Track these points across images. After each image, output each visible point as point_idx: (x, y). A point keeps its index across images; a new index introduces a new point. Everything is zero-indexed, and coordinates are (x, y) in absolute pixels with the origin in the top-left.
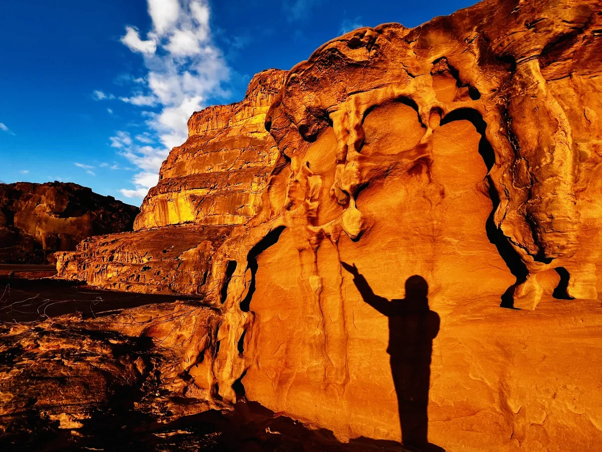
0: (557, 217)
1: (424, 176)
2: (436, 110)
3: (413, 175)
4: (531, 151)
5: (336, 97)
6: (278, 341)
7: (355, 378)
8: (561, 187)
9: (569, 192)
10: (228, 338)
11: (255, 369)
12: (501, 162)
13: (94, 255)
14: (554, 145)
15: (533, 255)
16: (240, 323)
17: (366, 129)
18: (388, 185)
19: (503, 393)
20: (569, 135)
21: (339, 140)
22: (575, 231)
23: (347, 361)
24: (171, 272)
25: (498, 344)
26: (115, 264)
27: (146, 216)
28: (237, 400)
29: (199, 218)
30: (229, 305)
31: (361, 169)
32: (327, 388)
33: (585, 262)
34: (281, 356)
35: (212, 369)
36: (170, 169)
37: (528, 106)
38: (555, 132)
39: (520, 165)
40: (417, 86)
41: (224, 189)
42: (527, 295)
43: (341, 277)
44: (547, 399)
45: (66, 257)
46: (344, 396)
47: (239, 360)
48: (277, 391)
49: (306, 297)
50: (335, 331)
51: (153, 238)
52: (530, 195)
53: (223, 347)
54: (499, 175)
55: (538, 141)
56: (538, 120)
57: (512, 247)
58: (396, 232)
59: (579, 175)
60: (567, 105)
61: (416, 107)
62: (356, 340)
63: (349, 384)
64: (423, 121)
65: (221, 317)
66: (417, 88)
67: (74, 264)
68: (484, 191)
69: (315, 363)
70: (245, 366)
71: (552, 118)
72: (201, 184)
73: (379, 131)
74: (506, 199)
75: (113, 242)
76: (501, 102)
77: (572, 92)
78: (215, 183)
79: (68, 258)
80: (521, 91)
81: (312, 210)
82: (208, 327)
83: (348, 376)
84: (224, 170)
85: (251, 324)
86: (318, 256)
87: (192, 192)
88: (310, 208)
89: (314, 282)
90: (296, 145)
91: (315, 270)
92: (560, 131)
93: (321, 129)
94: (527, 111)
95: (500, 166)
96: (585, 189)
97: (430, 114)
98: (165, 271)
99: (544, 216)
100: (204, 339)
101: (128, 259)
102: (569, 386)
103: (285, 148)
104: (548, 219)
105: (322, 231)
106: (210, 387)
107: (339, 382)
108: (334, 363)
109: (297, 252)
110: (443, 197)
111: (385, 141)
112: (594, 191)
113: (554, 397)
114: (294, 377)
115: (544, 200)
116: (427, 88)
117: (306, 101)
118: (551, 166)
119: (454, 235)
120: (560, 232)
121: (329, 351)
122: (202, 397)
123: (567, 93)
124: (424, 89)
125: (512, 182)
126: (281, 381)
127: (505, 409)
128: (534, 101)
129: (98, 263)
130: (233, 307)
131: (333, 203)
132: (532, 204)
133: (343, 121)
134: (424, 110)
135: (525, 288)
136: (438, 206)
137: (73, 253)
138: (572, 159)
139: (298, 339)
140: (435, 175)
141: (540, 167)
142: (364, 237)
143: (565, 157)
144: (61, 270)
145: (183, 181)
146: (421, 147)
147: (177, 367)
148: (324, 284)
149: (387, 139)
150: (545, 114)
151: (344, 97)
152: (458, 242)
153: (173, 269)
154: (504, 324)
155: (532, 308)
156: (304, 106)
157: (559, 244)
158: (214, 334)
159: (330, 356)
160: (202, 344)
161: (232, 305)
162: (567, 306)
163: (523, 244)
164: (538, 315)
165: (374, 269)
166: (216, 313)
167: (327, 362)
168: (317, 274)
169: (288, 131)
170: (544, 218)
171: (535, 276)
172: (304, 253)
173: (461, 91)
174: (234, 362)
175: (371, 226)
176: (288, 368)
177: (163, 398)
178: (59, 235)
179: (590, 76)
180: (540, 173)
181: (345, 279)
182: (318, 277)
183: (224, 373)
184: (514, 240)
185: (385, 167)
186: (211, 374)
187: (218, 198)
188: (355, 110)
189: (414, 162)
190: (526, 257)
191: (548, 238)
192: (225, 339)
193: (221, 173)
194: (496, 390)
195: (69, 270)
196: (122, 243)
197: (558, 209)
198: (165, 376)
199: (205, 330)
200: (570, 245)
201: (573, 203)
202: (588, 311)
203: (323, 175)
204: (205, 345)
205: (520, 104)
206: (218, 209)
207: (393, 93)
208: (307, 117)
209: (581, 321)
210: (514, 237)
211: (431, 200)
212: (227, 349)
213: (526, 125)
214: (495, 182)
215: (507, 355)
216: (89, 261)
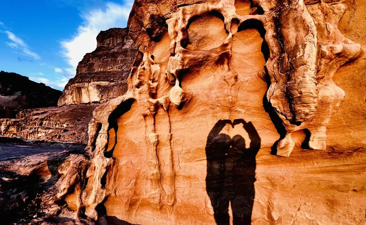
0: (304, 93)
1: (226, 66)
2: (235, 21)
3: (219, 65)
4: (291, 47)
5: (170, 8)
6: (130, 177)
7: (180, 201)
8: (308, 73)
9: (313, 76)
10: (93, 176)
11: (113, 197)
12: (273, 57)
13: (29, 121)
14: (306, 43)
15: (289, 120)
16: (103, 165)
17: (189, 32)
18: (203, 72)
19: (269, 208)
20: (315, 37)
21: (172, 39)
22: (315, 103)
23: (175, 190)
24: (83, 133)
25: (268, 178)
26: (43, 128)
27: (67, 97)
28: (98, 218)
29: (102, 100)
30: (96, 153)
31: (183, 59)
32: (162, 208)
33: (320, 125)
34: (131, 187)
35: (80, 197)
36: (84, 67)
37: (292, 16)
38: (307, 35)
39: (284, 57)
40: (224, 4)
41: (119, 82)
42: (285, 146)
43: (170, 134)
44: (294, 211)
45: (8, 123)
46: (173, 213)
47: (101, 191)
48: (129, 211)
49: (149, 148)
50: (167, 170)
51: (71, 111)
52: (289, 78)
53: (90, 182)
54: (271, 65)
55: (296, 41)
56: (297, 26)
57: (277, 114)
58: (206, 104)
59: (320, 67)
60: (316, 21)
61: (223, 19)
62: (180, 176)
63: (176, 205)
64: (227, 28)
65: (89, 161)
66: (224, 5)
67: (14, 127)
68: (262, 77)
69: (153, 192)
70: (106, 194)
71: (306, 25)
72: (104, 78)
73: (199, 35)
74: (274, 82)
75: (42, 113)
76: (275, 15)
77: (320, 12)
78: (114, 77)
79: (9, 123)
80: (288, 7)
81: (153, 88)
82: (79, 168)
83: (175, 200)
84: (120, 70)
85: (112, 166)
86: (156, 120)
87: (98, 83)
88: (152, 87)
89: (152, 137)
90: (146, 44)
91: (153, 129)
92: (310, 34)
93: (162, 33)
94: (291, 20)
95: (272, 59)
96: (324, 77)
97: (231, 23)
98: (78, 133)
99: (297, 92)
100: (74, 176)
101: (53, 125)
102: (307, 203)
103: (140, 46)
104: (299, 94)
105: (158, 103)
106: (78, 210)
107: (169, 204)
108: (166, 191)
109: (142, 117)
110: (236, 81)
111: (203, 42)
112: (328, 79)
113: (299, 210)
114: (140, 201)
115: (297, 81)
116: (230, 5)
117: (150, 10)
118: (302, 57)
119: (243, 106)
120: (305, 103)
121: (163, 184)
122: (71, 217)
123: (317, 13)
124: (229, 6)
125: (279, 70)
126: (132, 204)
127: (270, 218)
128: (295, 13)
129: (31, 127)
130: (99, 154)
131: (167, 83)
132: (290, 84)
133: (175, 26)
134: (227, 20)
135: (284, 142)
136: (233, 87)
137: (14, 120)
138: (316, 53)
139: (143, 176)
140: (232, 66)
141: (296, 58)
142: (185, 107)
143: (312, 52)
144: (4, 131)
145: (92, 75)
146: (225, 46)
147: (54, 197)
148: (159, 139)
149: (204, 41)
150: (301, 22)
151: (175, 8)
152: (245, 112)
153: (84, 132)
154: (272, 166)
155: (287, 155)
156: (149, 14)
157: (305, 112)
158: (83, 173)
159: (164, 187)
160: (72, 180)
161: (99, 153)
162: (309, 154)
163: (283, 112)
164: (292, 160)
165: (192, 130)
166: (86, 159)
167: (162, 191)
168: (155, 132)
169: (141, 33)
170: (296, 93)
171: (290, 134)
172: (147, 118)
173: (252, 10)
174: (97, 192)
175: (189, 99)
176: (136, 195)
177: (39, 219)
178: (4, 108)
179: (331, 4)
180: (295, 63)
181: (173, 136)
182: (155, 134)
183: (89, 200)
184: (278, 110)
185: (199, 58)
186: (79, 201)
187: (116, 87)
188: (182, 17)
189: (219, 56)
190: (285, 122)
191: (298, 108)
192: (92, 177)
193: (118, 72)
194: (266, 206)
195: (10, 131)
196: (48, 114)
197: (305, 87)
198: (44, 203)
199: (76, 170)
200: (311, 113)
201: (315, 84)
202: (321, 157)
203: (161, 65)
204: (75, 181)
205: (286, 15)
206: (115, 95)
207: (208, 8)
208: (152, 23)
209: (316, 164)
210: (278, 108)
211: (229, 82)
212: (93, 183)
213: (289, 30)
214: (268, 70)
215: (273, 185)
216: (25, 125)
